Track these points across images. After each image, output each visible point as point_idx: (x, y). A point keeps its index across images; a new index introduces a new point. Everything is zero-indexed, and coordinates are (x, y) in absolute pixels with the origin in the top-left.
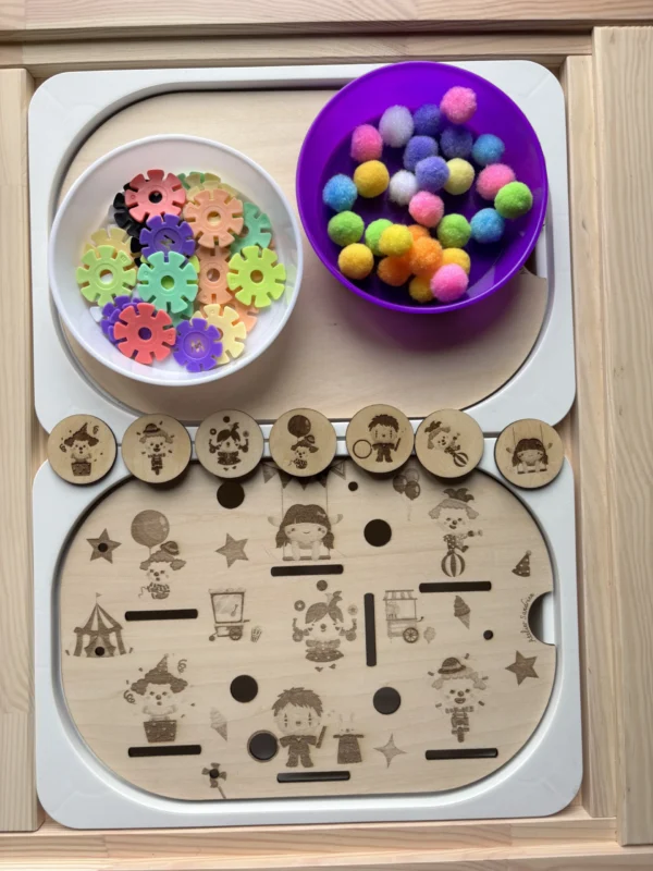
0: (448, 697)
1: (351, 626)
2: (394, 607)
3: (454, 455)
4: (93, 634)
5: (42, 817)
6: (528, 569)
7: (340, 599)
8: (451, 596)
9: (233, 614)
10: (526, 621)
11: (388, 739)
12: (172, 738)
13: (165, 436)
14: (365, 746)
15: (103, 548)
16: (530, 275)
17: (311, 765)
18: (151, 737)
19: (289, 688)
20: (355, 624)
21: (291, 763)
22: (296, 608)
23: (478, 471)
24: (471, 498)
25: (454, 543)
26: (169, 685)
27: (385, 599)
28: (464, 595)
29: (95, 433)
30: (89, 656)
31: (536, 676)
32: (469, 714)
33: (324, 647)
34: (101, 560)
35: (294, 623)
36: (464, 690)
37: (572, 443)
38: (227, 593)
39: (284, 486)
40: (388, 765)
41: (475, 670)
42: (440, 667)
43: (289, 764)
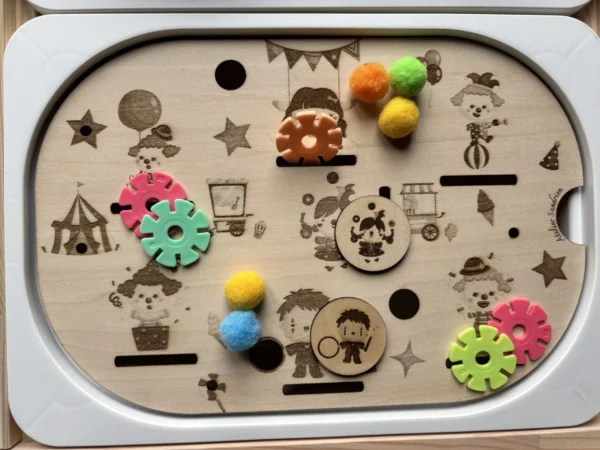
0: (471, 300)
2: (413, 201)
4: (73, 228)
6: (557, 161)
7: (353, 193)
8: (473, 191)
9: (234, 207)
10: (554, 218)
11: (406, 346)
12: (165, 346)
15: (86, 131)
17: (321, 375)
18: (140, 345)
19: (296, 290)
21: (299, 373)
22: (305, 201)
23: (504, 53)
24: (497, 83)
25: (478, 133)
26: (160, 287)
27: (402, 193)
28: (487, 189)
30: (68, 254)
31: (564, 278)
33: (334, 244)
34: (84, 145)
35: (302, 218)
36: (487, 293)
38: (227, 184)
39: (290, 65)
40: (406, 374)
41: (499, 271)
42: (462, 267)
43: (296, 375)
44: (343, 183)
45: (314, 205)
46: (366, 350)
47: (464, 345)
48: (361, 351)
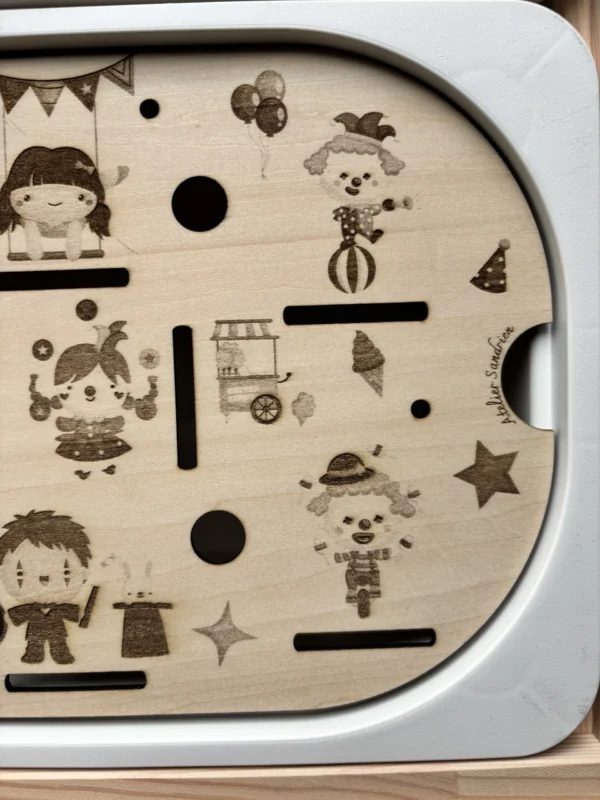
0: (339, 530)
1: (146, 390)
2: (233, 353)
6: (504, 276)
7: (124, 337)
8: (344, 333)
10: (498, 382)
11: (221, 611)
14: (175, 625)
17: (70, 660)
20: (153, 386)
21: (32, 655)
22: (36, 354)
24: (390, 131)
25: (355, 224)
27: (215, 338)
31: (514, 491)
32: (381, 565)
33: (90, 431)
35: (33, 383)
36: (370, 517)
39: (9, 107)
40: (221, 660)
41: (394, 477)
42: (324, 471)
43: (26, 658)
44: (104, 319)
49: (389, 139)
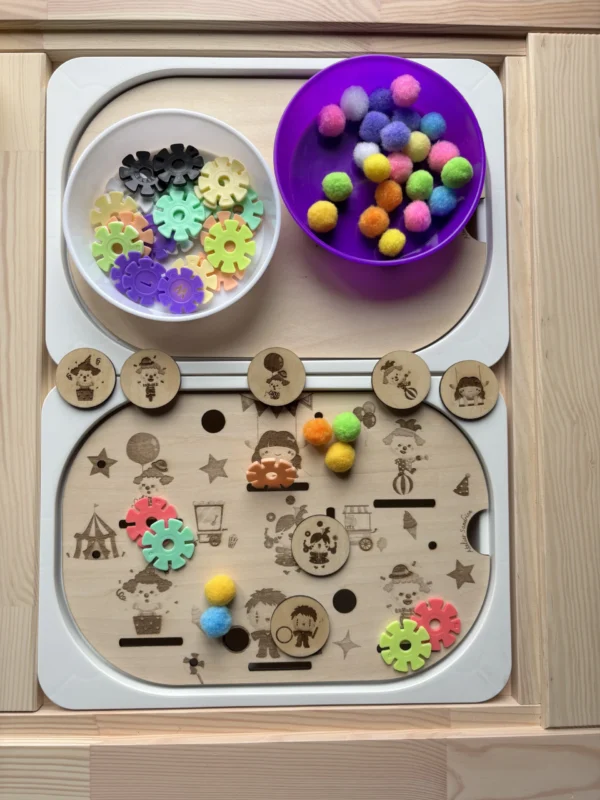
0: (397, 599)
2: (352, 519)
3: (406, 390)
4: (90, 539)
5: (42, 700)
6: (467, 489)
7: (306, 512)
8: (400, 511)
9: (214, 523)
10: (465, 534)
11: (345, 634)
12: (158, 632)
13: (158, 368)
15: (101, 464)
16: (472, 239)
17: (278, 656)
18: (139, 630)
19: (260, 589)
21: (261, 654)
22: (268, 519)
23: (425, 404)
24: (419, 427)
25: (404, 466)
26: (155, 585)
27: (344, 513)
28: (410, 510)
29: (97, 364)
30: (86, 558)
31: (472, 582)
33: (290, 553)
34: (100, 475)
35: (266, 532)
36: (411, 593)
37: (506, 383)
38: (209, 505)
39: (260, 414)
40: (345, 656)
41: (420, 576)
42: (391, 572)
43: (259, 655)
44: (298, 504)
45: (275, 522)
46: (313, 637)
47: (391, 635)
48: (310, 638)
49: (419, 430)
